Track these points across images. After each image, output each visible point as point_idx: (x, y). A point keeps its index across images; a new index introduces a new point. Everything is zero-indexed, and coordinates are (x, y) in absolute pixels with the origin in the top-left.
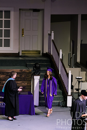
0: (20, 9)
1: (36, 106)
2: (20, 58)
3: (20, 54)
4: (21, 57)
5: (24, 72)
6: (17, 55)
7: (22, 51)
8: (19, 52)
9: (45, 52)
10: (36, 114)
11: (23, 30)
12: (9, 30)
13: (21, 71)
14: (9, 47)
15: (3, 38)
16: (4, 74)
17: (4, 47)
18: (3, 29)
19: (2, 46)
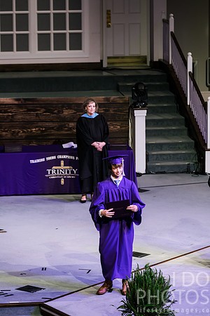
1: (140, 175)
2: (105, 74)
3: (105, 65)
4: (105, 70)
5: (114, 103)
6: (97, 67)
7: (109, 58)
8: (102, 61)
9: (156, 59)
10: (142, 191)
11: (108, 12)
12: (80, 14)
13: (107, 99)
14: (81, 49)
15: (68, 31)
16: (71, 109)
17: (70, 49)
18: (67, 11)
19: (65, 49)
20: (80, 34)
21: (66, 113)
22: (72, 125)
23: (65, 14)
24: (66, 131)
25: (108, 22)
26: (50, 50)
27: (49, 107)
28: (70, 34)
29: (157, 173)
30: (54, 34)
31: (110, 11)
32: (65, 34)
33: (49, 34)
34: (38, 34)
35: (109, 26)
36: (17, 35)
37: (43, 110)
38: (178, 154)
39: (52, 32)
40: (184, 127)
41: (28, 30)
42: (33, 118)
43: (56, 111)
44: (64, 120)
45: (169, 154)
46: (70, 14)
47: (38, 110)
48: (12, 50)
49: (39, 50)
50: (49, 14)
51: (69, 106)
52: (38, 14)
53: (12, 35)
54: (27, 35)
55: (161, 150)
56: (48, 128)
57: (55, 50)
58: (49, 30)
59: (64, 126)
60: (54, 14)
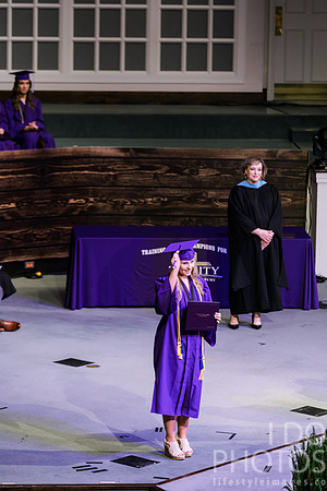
1: (322, 280)
2: (270, 112)
3: (270, 97)
4: (272, 105)
5: (283, 160)
6: (257, 100)
7: (276, 85)
8: (265, 90)
10: (323, 306)
11: (279, 10)
12: (232, 11)
13: (273, 154)
14: (231, 70)
15: (210, 40)
16: (211, 167)
17: (213, 70)
18: (211, 7)
19: (205, 69)
20: (231, 45)
21: (204, 174)
22: (212, 193)
23: (206, 11)
24: (203, 203)
25: (277, 28)
26: (180, 70)
27: (175, 164)
28: (214, 44)
30: (188, 44)
31: (281, 8)
32: (206, 44)
33: (180, 44)
34: (162, 43)
35: (278, 33)
36: (127, 43)
37: (166, 168)
39: (185, 40)
41: (145, 36)
42: (149, 181)
43: (186, 171)
44: (200, 185)
46: (215, 11)
47: (157, 168)
48: (118, 69)
49: (162, 70)
50: (181, 11)
51: (209, 162)
52: (163, 10)
53: (118, 43)
54: (144, 44)
56: (172, 199)
57: (188, 70)
58: (180, 37)
59: (200, 196)
60: (189, 11)
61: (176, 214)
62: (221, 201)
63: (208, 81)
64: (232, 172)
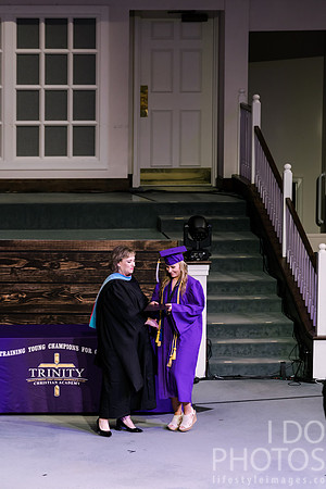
0: (132, 13)
2: (136, 199)
3: (136, 184)
4: (137, 192)
5: (151, 251)
6: (122, 186)
7: (143, 171)
8: (130, 176)
10: (198, 409)
11: (144, 89)
13: (139, 245)
14: (93, 155)
15: (70, 122)
16: (74, 260)
17: (74, 155)
18: (71, 87)
19: (65, 154)
20: (93, 128)
21: (66, 267)
22: (74, 289)
23: (66, 91)
24: (66, 299)
25: (143, 108)
27: (34, 257)
28: (74, 127)
29: (226, 378)
30: (46, 127)
31: (146, 87)
32: (66, 127)
33: (38, 127)
34: (18, 127)
35: (143, 114)
37: (24, 262)
38: (263, 344)
39: (42, 122)
40: (275, 297)
42: (6, 276)
43: (47, 265)
44: (62, 280)
45: (249, 345)
46: (75, 91)
47: (15, 262)
49: (19, 154)
50: (38, 91)
51: (71, 255)
52: (18, 91)
55: (235, 337)
56: (31, 295)
57: (47, 154)
58: (38, 119)
59: (61, 291)
60: (46, 91)
61: (35, 311)
62: (84, 296)
63: (69, 166)
64: (97, 265)
